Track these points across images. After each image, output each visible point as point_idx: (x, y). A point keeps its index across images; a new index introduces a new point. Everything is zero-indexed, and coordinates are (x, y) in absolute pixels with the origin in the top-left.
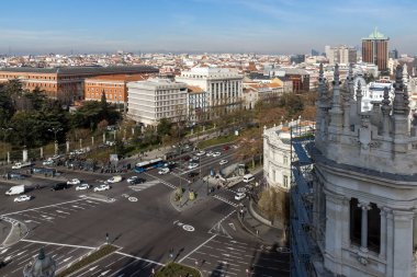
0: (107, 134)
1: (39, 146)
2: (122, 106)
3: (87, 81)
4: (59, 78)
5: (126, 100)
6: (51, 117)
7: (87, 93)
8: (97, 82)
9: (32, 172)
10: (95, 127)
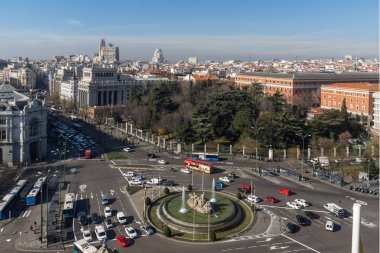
0: (350, 148)
1: (282, 148)
2: (365, 119)
3: (324, 88)
4: (295, 83)
5: (371, 111)
6: (292, 121)
7: (323, 101)
8: (335, 89)
9: (279, 171)
10: (336, 138)
